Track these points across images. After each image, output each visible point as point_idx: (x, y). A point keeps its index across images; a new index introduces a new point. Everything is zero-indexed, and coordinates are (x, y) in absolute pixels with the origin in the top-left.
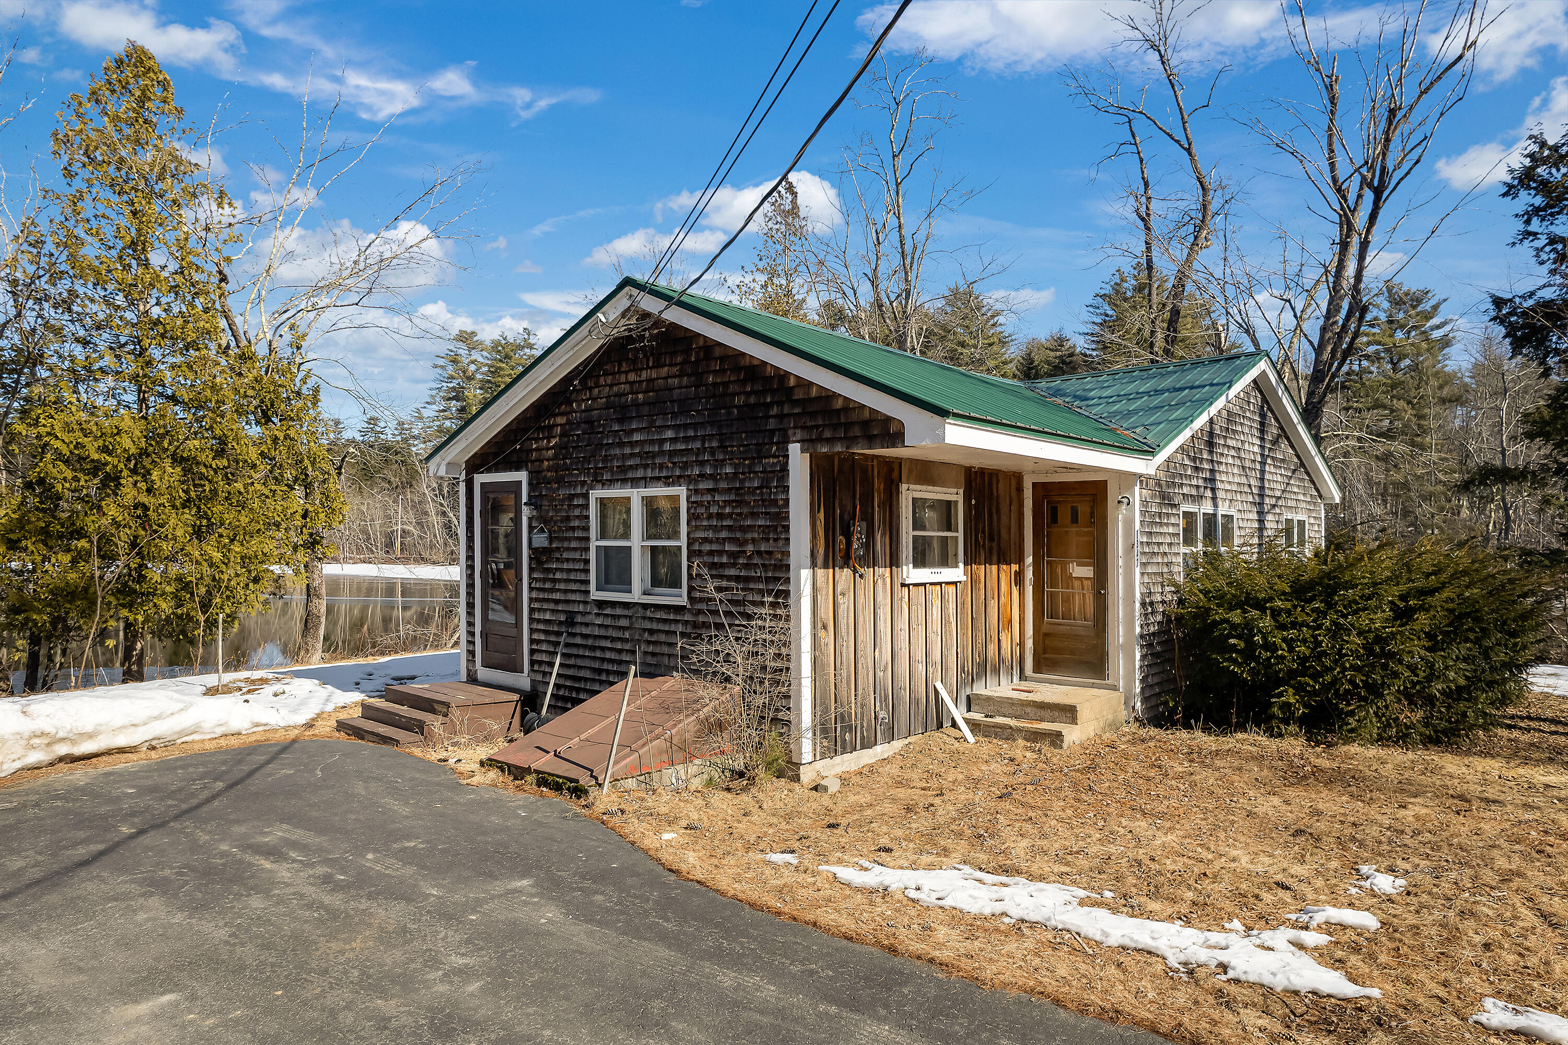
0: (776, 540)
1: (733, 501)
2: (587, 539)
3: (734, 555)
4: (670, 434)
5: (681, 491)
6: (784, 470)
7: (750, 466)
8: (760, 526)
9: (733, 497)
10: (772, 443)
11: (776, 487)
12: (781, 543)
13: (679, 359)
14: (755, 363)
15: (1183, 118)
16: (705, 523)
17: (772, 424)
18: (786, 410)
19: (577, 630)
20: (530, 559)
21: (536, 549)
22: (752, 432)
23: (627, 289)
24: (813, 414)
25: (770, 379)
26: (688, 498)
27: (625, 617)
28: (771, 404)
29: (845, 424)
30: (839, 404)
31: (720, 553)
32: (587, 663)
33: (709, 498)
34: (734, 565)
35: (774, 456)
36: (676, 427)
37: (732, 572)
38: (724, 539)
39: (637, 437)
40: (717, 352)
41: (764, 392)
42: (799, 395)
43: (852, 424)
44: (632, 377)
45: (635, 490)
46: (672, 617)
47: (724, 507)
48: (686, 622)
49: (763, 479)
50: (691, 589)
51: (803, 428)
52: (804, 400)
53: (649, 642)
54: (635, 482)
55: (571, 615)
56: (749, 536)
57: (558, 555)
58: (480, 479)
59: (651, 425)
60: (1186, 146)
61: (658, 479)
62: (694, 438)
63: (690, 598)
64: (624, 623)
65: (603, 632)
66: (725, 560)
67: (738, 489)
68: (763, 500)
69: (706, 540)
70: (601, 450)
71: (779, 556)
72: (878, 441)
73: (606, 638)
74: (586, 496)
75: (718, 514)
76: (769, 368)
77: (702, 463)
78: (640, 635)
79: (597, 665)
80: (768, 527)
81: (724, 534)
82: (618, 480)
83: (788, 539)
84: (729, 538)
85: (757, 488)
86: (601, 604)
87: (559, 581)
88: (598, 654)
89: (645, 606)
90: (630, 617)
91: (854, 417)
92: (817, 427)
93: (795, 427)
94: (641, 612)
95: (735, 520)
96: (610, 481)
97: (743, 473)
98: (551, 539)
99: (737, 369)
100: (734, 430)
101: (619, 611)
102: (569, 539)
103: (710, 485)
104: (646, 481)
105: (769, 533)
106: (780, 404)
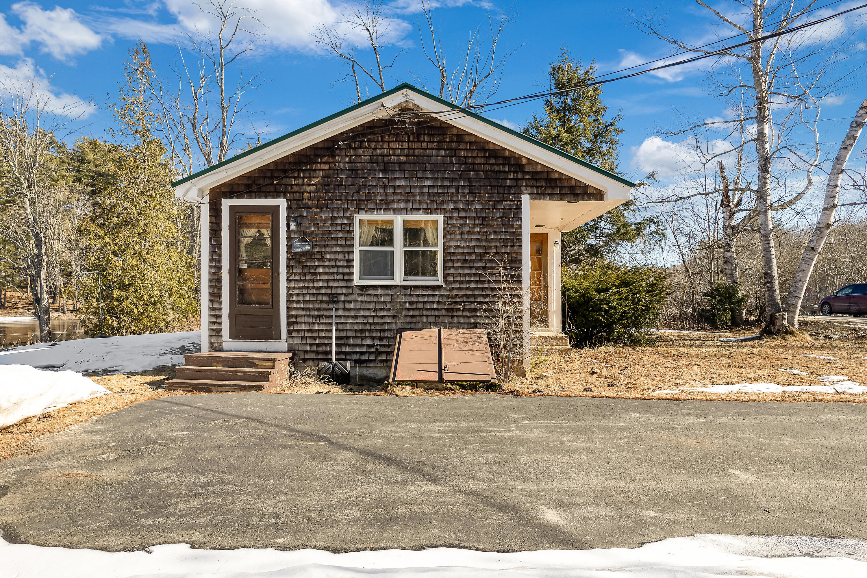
0: (512, 246)
1: (480, 224)
2: (352, 246)
3: (482, 255)
4: (429, 183)
5: (439, 218)
6: (519, 208)
7: (493, 205)
8: (501, 239)
9: (481, 222)
10: (510, 193)
11: (513, 218)
12: (516, 248)
13: (436, 139)
14: (497, 148)
15: (379, 69)
16: (458, 237)
17: (509, 183)
18: (520, 176)
19: (341, 306)
20: (288, 260)
21: (296, 253)
22: (495, 186)
23: (404, 91)
24: (537, 180)
25: (508, 158)
26: (444, 222)
27: (388, 295)
28: (510, 172)
29: (559, 187)
30: (556, 176)
31: (470, 254)
32: (350, 327)
33: (462, 222)
34: (481, 261)
35: (511, 201)
36: (435, 179)
37: (480, 265)
38: (474, 246)
39: (398, 183)
40: (467, 139)
41: (503, 165)
42: (529, 169)
43: (565, 187)
44: (393, 145)
45: (398, 216)
46: (430, 292)
47: (474, 228)
48: (442, 295)
49: (503, 213)
50: (446, 276)
51: (532, 187)
52: (532, 172)
53: (408, 309)
54: (396, 211)
55: (334, 296)
56: (493, 244)
57: (318, 257)
58: (226, 203)
59: (411, 177)
60: (380, 84)
61: (419, 209)
62: (449, 187)
63: (445, 280)
64: (388, 299)
65: (365, 306)
66: (474, 258)
67: (484, 218)
68: (503, 225)
69: (458, 246)
70: (365, 188)
71: (515, 255)
72: (580, 197)
73: (369, 309)
74: (350, 218)
75: (469, 231)
76: (507, 152)
77: (455, 202)
78: (401, 305)
79: (360, 327)
80: (507, 239)
81: (473, 243)
82: (380, 209)
83: (521, 246)
84: (477, 246)
85: (498, 218)
86: (363, 288)
87: (320, 274)
88: (361, 320)
89: (405, 288)
90: (392, 295)
91: (566, 183)
92: (542, 187)
93: (527, 186)
94: (402, 291)
95: (482, 235)
96: (374, 209)
97: (488, 209)
98: (313, 247)
99: (485, 150)
100: (482, 184)
101: (381, 292)
102: (332, 246)
103: (463, 215)
104: (407, 210)
105: (508, 243)
106: (515, 172)
